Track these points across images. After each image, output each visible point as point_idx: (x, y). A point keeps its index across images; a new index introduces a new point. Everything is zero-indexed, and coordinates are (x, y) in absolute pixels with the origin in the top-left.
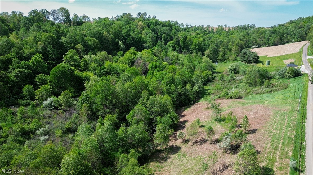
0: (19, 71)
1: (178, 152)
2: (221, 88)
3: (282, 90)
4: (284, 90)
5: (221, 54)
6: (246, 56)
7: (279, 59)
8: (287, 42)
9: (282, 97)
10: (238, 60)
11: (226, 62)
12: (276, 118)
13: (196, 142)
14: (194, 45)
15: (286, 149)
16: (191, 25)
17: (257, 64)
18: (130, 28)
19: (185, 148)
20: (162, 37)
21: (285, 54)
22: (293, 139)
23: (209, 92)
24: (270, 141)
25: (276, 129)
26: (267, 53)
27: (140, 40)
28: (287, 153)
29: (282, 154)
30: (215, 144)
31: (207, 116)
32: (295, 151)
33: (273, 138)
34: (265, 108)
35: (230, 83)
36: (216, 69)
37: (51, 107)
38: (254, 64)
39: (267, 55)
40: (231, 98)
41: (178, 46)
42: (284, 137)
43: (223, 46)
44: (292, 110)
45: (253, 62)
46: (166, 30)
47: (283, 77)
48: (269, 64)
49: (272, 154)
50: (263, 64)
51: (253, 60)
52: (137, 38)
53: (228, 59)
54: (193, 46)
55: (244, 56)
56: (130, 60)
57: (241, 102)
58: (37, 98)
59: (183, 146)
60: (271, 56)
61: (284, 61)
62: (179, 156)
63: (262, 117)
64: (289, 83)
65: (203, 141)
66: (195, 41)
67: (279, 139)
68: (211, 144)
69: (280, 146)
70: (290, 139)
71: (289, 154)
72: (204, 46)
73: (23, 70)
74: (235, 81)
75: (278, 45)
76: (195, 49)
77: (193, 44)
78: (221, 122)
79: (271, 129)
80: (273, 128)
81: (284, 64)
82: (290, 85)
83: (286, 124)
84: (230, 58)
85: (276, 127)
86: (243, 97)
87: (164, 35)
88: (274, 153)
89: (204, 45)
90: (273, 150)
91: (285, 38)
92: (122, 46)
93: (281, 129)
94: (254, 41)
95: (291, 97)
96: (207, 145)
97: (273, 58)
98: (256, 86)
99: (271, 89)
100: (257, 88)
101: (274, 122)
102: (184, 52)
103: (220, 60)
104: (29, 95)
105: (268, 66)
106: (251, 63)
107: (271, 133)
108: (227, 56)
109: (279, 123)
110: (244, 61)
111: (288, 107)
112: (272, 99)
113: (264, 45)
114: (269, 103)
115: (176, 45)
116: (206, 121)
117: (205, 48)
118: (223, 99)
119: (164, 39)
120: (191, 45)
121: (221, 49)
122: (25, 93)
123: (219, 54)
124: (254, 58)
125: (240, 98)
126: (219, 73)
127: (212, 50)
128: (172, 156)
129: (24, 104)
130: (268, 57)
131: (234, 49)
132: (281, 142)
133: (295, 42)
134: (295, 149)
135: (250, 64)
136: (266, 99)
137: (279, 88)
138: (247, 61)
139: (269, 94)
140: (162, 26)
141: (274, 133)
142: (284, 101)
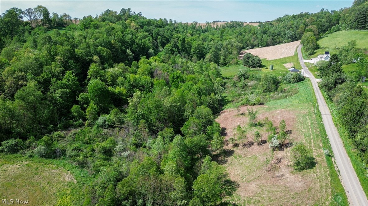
0: (62, 92)
1: (232, 155)
2: (238, 94)
3: (295, 95)
4: (296, 95)
5: (222, 57)
6: (250, 61)
7: (278, 63)
8: (279, 43)
9: (297, 101)
10: (240, 64)
11: (228, 66)
12: (300, 120)
13: (245, 145)
14: (194, 49)
15: (317, 143)
16: (175, 21)
17: (261, 68)
18: (132, 33)
19: (237, 151)
20: (158, 39)
21: (283, 57)
22: (319, 135)
23: (228, 99)
24: (304, 138)
25: (304, 128)
26: (264, 56)
27: (144, 46)
28: (319, 145)
29: (315, 146)
30: (261, 145)
31: (242, 122)
32: (324, 143)
33: (304, 136)
34: (288, 112)
35: (243, 89)
36: (221, 74)
37: (106, 126)
38: (258, 68)
39: (266, 58)
40: (254, 104)
41: (176, 50)
42: (312, 134)
43: (224, 50)
44: (310, 112)
45: (258, 67)
46: (161, 32)
47: (290, 82)
48: (272, 69)
49: (309, 147)
50: (266, 68)
51: (257, 64)
52: (141, 44)
53: (229, 62)
54: (192, 50)
55: (248, 60)
56: (149, 71)
57: (264, 108)
58: (87, 117)
59: (235, 149)
60: (270, 59)
61: (284, 65)
62: (235, 157)
63: (289, 120)
64: (298, 88)
65: (251, 144)
66: (194, 44)
67: (309, 136)
68: (258, 145)
69: (312, 141)
70: (317, 135)
71: (320, 146)
72: (204, 49)
73: (65, 90)
74: (247, 87)
75: (270, 46)
76: (195, 53)
77: (193, 47)
78: (257, 127)
79: (300, 129)
80: (301, 128)
81: (285, 68)
82: (299, 90)
83: (310, 124)
84: (231, 62)
85: (303, 127)
86: (265, 103)
87: (159, 37)
88: (310, 147)
89: (204, 47)
90: (308, 144)
91: (276, 38)
92: (131, 54)
93: (308, 129)
94: (248, 42)
95: (305, 101)
96: (255, 146)
97: (273, 61)
98: (270, 92)
99: (285, 94)
100: (272, 94)
101: (300, 123)
102: (184, 56)
103: (222, 64)
104: (78, 115)
105: (272, 70)
106: (255, 67)
107: (302, 132)
108: (228, 59)
109: (304, 124)
110: (248, 65)
111: (305, 110)
112: (290, 104)
113: (258, 46)
114: (289, 107)
115: (174, 49)
116: (243, 127)
117: (205, 51)
118: (246, 106)
119: (160, 42)
120: (190, 48)
121: (222, 52)
122: (75, 114)
123: (220, 58)
124: (258, 63)
125: (262, 104)
126: (227, 78)
127: (213, 54)
128: (228, 158)
129: (79, 125)
130: (268, 60)
131: (235, 53)
132: (312, 138)
133: (285, 43)
134: (323, 142)
135: (254, 69)
136: (285, 104)
137: (291, 93)
138: (251, 66)
139: (285, 99)
140: (156, 27)
141: (304, 131)
142: (300, 104)
